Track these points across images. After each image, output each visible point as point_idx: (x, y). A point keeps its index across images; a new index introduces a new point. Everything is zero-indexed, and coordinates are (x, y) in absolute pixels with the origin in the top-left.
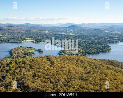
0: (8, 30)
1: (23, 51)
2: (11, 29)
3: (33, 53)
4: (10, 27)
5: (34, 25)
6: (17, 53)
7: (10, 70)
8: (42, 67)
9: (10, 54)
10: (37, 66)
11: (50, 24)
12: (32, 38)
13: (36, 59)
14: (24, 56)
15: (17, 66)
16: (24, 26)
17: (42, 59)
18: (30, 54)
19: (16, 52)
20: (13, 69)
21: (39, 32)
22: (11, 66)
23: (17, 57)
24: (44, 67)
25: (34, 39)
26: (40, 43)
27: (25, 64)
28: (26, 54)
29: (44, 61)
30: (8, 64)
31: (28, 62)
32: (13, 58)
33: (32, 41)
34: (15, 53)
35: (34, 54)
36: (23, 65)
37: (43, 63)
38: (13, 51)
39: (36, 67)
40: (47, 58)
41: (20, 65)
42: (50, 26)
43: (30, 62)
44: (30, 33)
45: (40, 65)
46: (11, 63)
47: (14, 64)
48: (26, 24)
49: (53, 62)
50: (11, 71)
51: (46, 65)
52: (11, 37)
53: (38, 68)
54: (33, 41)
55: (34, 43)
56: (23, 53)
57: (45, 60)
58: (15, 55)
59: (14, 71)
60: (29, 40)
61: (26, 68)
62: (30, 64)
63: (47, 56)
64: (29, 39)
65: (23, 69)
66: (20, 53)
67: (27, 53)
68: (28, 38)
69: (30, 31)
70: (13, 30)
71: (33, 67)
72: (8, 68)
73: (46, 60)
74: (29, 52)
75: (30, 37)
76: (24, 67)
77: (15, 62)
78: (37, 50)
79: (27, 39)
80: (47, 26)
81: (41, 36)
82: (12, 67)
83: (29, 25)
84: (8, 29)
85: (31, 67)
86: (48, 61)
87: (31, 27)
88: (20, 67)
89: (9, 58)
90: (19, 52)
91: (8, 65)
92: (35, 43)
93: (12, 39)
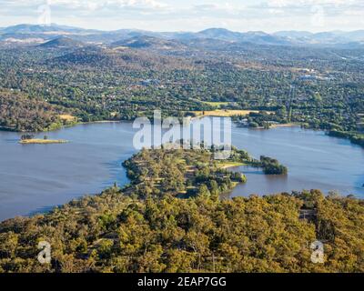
0: (124, 63)
1: (188, 163)
2: (136, 58)
3: (236, 178)
4: (136, 45)
5: (245, 39)
6: (161, 175)
7: (118, 251)
8: (269, 248)
9: (130, 177)
10: (246, 242)
11: (329, 34)
12: (235, 104)
13: (243, 205)
14: (190, 187)
15: (150, 234)
16: (197, 40)
17: (276, 209)
18: (220, 183)
19: (157, 167)
20: (132, 248)
21: (272, 73)
22: (124, 232)
23: (158, 191)
24: (281, 250)
25: (243, 107)
26: (274, 126)
27: (187, 231)
28: (200, 180)
29: (284, 220)
30: (112, 223)
31: (205, 221)
32: (142, 196)
33: (233, 118)
34: (151, 174)
35: (240, 181)
36: (178, 234)
37: (279, 229)
38: (140, 162)
39: (240, 247)
40: (304, 207)
41: (166, 234)
42: (326, 42)
43: (214, 218)
44: (227, 78)
45: (263, 238)
46: (123, 218)
47: (136, 223)
48: (211, 35)
49: (328, 226)
50: (120, 259)
51: (292, 242)
52: (136, 94)
53: (253, 255)
54: (241, 118)
55: (242, 126)
56: (187, 175)
57: (288, 212)
58: (149, 183)
59: (135, 261)
60: (222, 113)
61: (190, 249)
62: (211, 232)
63: (303, 196)
64: (218, 104)
65: (178, 254)
66: (175, 171)
67: (207, 174)
68: (215, 99)
69: (227, 67)
70: (146, 64)
71: (225, 245)
72: (108, 243)
73: (294, 216)
74: (219, 172)
75: (228, 99)
76: (181, 244)
77: (141, 217)
78: (255, 164)
79: (213, 104)
80: (314, 42)
81: (278, 94)
82: (126, 237)
83: (221, 37)
84: (126, 58)
85: (215, 243)
86: (305, 221)
87: (234, 48)
88: (163, 241)
89: (121, 195)
90: (169, 167)
91: (110, 228)
92: (251, 126)
93: (142, 103)
